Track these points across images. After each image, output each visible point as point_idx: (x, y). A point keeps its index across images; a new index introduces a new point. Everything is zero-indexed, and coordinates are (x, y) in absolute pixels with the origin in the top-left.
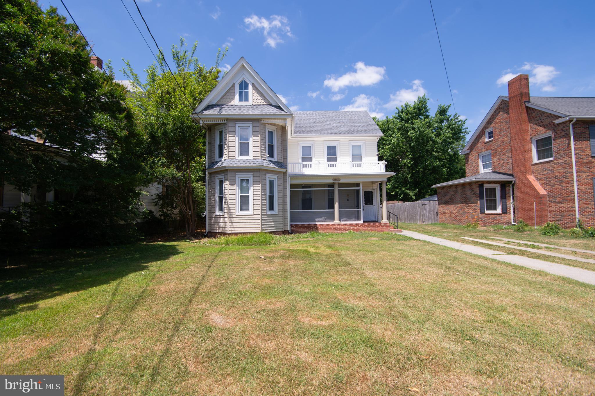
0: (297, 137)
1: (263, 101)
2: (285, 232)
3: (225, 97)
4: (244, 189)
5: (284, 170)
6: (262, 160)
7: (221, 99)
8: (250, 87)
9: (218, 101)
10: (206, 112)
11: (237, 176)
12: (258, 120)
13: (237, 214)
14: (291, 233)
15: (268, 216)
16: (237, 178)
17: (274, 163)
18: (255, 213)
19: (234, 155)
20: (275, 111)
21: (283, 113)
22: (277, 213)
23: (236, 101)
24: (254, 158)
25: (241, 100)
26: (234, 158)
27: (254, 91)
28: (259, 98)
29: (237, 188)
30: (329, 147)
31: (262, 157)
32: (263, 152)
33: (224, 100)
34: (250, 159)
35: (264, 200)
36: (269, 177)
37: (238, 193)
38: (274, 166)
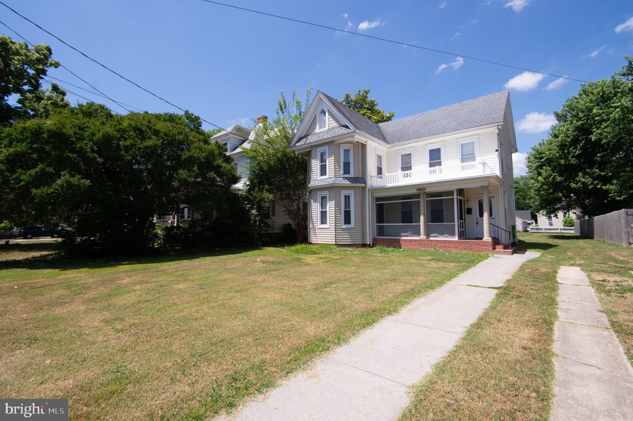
0: (394, 147)
1: (336, 124)
2: (364, 245)
3: (310, 129)
4: (323, 205)
5: (363, 185)
6: (336, 178)
7: (308, 130)
8: (327, 114)
9: (306, 133)
10: (297, 145)
11: (318, 194)
12: (333, 142)
13: (318, 227)
14: (372, 247)
15: (343, 229)
16: (318, 196)
17: (348, 179)
18: (330, 227)
19: (316, 177)
20: (343, 131)
21: (349, 131)
22: (354, 227)
23: (317, 130)
24: (330, 177)
25: (320, 128)
26: (316, 179)
27: (330, 117)
28: (333, 121)
29: (318, 204)
30: (431, 152)
31: (335, 175)
32: (337, 171)
33: (309, 131)
34: (327, 179)
35: (338, 214)
36: (344, 193)
37: (319, 209)
38: (348, 182)
